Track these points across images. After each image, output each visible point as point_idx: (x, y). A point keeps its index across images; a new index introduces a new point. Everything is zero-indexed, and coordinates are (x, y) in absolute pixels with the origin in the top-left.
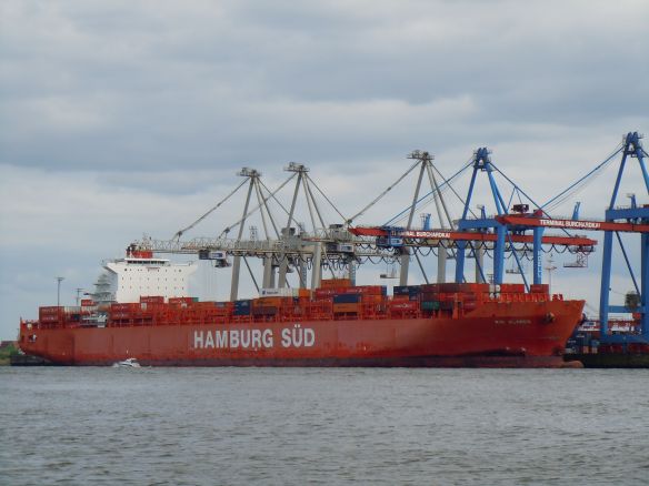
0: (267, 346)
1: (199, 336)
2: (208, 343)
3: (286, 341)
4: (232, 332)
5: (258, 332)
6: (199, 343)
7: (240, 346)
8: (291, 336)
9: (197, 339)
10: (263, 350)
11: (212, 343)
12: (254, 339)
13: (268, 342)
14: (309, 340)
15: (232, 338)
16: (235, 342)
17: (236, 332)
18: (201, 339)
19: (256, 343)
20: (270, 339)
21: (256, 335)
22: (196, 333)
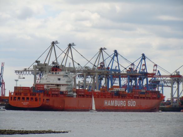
0: (124, 106)
1: (106, 102)
2: (109, 104)
3: (129, 105)
4: (115, 101)
5: (122, 101)
6: (106, 104)
7: (117, 105)
8: (130, 103)
9: (105, 103)
10: (123, 107)
11: (110, 104)
12: (121, 104)
13: (124, 104)
14: (134, 104)
15: (115, 103)
16: (116, 104)
17: (116, 101)
18: (107, 103)
19: (122, 105)
20: (125, 104)
21: (122, 102)
22: (105, 101)
